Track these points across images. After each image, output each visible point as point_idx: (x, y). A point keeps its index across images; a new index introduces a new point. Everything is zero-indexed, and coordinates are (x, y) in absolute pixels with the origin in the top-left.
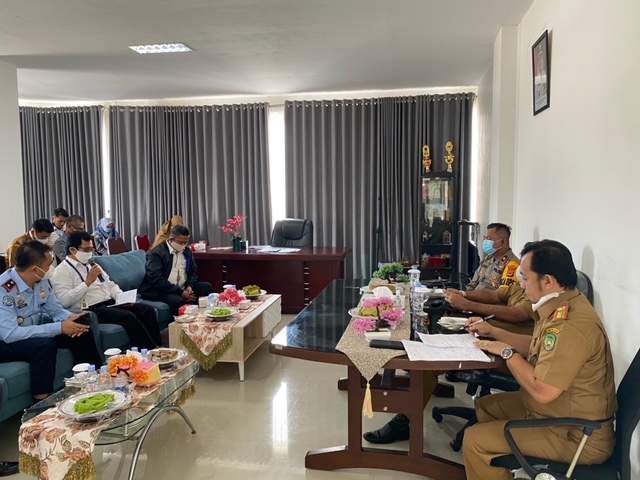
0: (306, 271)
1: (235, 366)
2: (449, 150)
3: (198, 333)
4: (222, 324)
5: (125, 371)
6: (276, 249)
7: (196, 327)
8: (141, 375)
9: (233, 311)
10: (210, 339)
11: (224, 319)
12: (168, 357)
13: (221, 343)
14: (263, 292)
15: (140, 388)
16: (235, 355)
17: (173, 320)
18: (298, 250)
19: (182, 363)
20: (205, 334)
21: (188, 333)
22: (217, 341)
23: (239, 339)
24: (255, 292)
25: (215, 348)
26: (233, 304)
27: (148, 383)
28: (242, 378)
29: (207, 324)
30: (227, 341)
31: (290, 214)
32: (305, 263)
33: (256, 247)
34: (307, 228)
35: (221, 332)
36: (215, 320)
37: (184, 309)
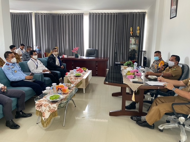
0: (97, 64)
1: (82, 89)
2: (138, 29)
3: (72, 80)
4: (79, 78)
5: (60, 89)
6: (88, 58)
7: (72, 78)
8: (64, 90)
9: (81, 74)
10: (76, 82)
11: (79, 76)
12: (69, 86)
13: (79, 83)
14: (87, 69)
15: (64, 94)
16: (83, 86)
17: (65, 76)
18: (94, 58)
19: (72, 87)
20: (74, 80)
21: (69, 80)
22: (78, 82)
23: (84, 82)
24: (85, 69)
25: (77, 84)
26: (80, 72)
27: (66, 93)
28: (84, 93)
29: (75, 78)
30: (81, 82)
31: (90, 47)
32: (96, 62)
33: (81, 57)
34: (96, 51)
35: (79, 80)
36: (76, 76)
37: (67, 74)
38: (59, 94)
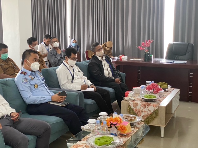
0: (191, 75)
1: (159, 128)
3: (138, 107)
4: (152, 103)
5: (114, 125)
6: (172, 61)
7: (137, 104)
8: (123, 129)
9: (157, 96)
10: (145, 111)
11: (152, 101)
12: (131, 120)
13: (152, 114)
14: (170, 86)
15: (122, 135)
16: (160, 122)
18: (186, 62)
19: (138, 123)
20: (142, 108)
21: (132, 107)
22: (149, 113)
23: (163, 114)
24: (165, 86)
25: (148, 117)
26: (154, 92)
27: (126, 133)
28: (162, 136)
29: (144, 103)
30: (155, 114)
31: (176, 39)
33: (158, 59)
34: (189, 48)
35: (151, 108)
36: (146, 101)
37: (128, 93)
38: (112, 134)
